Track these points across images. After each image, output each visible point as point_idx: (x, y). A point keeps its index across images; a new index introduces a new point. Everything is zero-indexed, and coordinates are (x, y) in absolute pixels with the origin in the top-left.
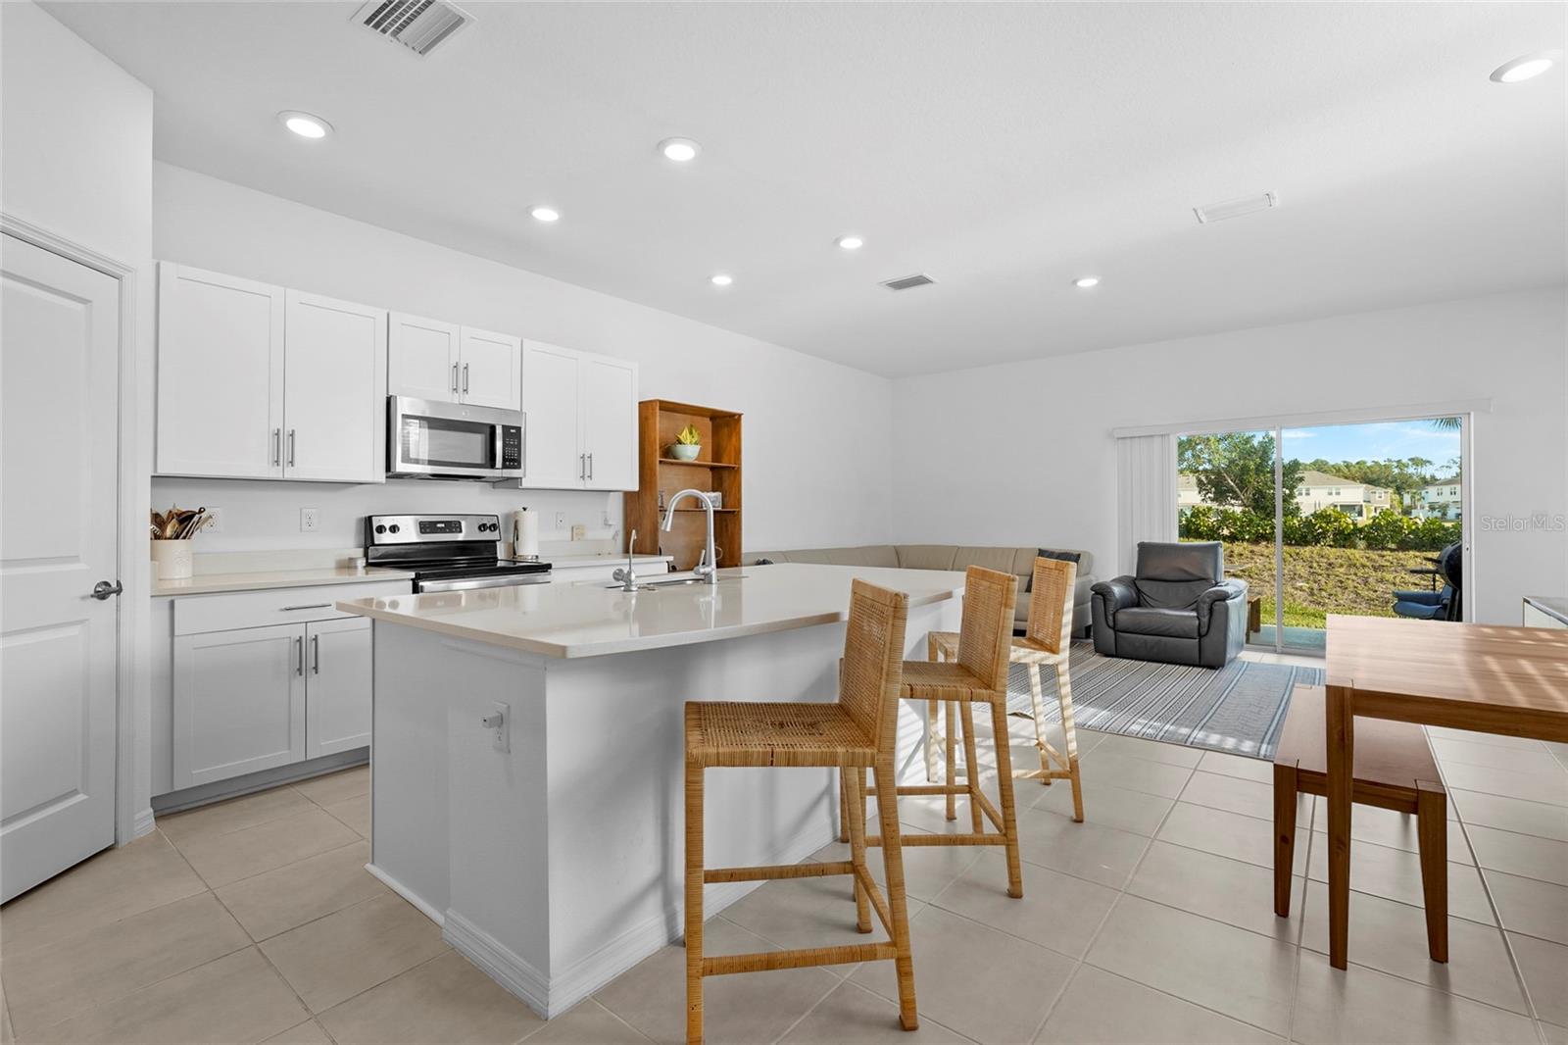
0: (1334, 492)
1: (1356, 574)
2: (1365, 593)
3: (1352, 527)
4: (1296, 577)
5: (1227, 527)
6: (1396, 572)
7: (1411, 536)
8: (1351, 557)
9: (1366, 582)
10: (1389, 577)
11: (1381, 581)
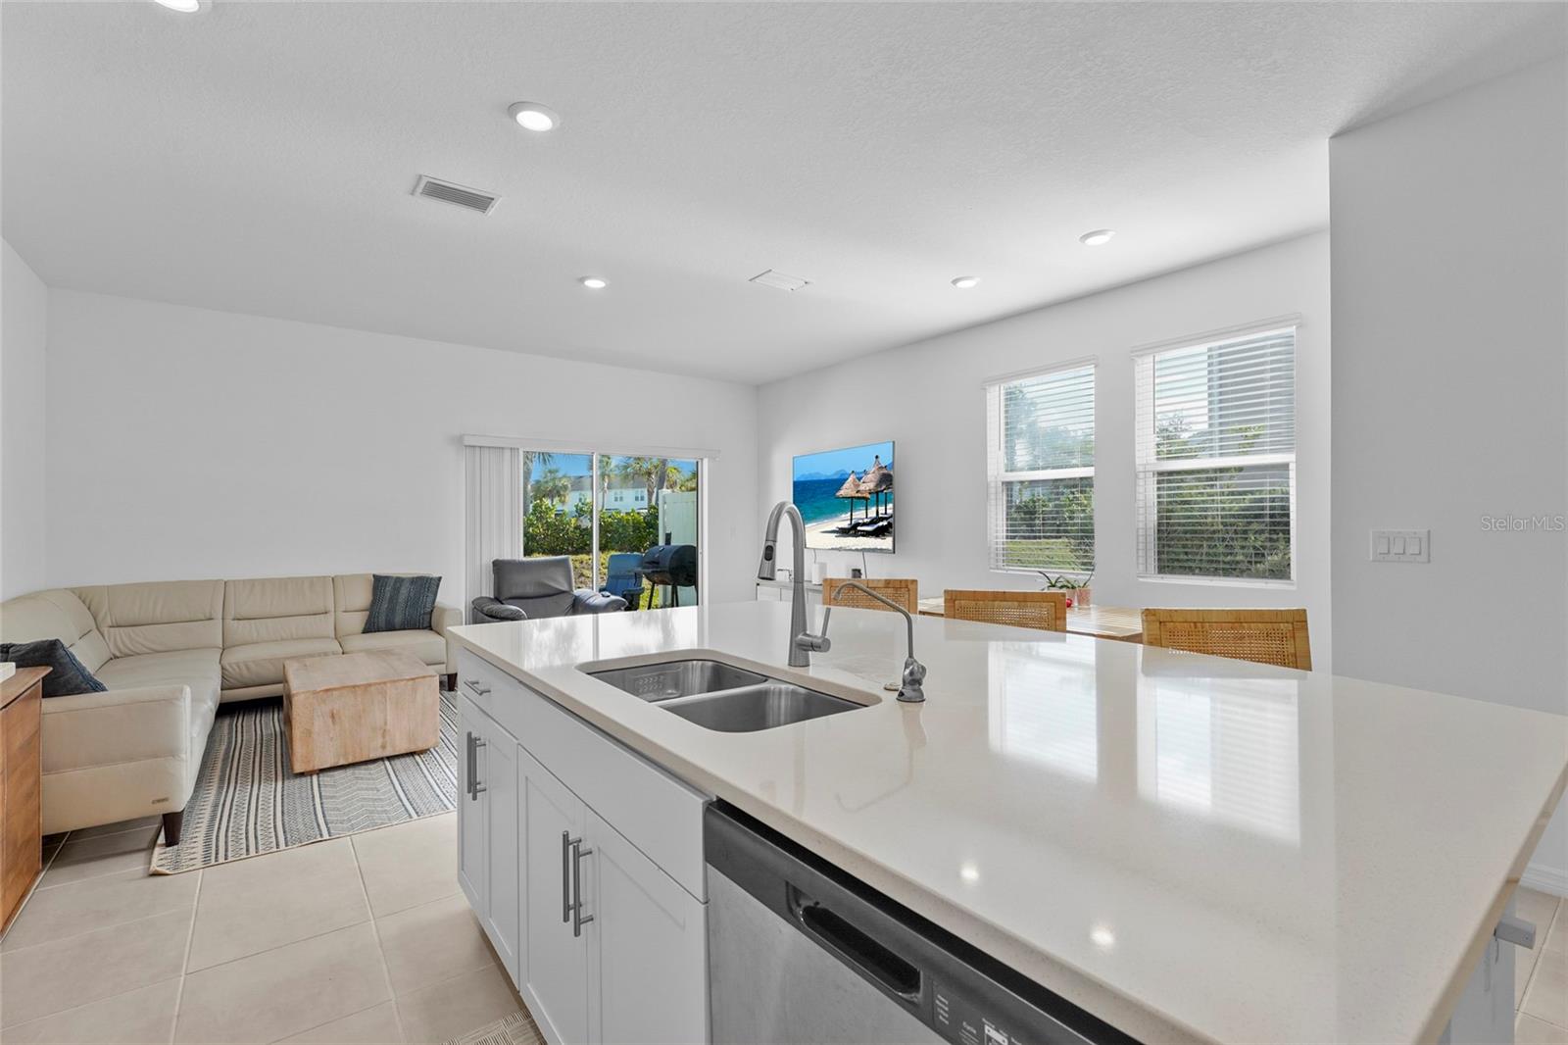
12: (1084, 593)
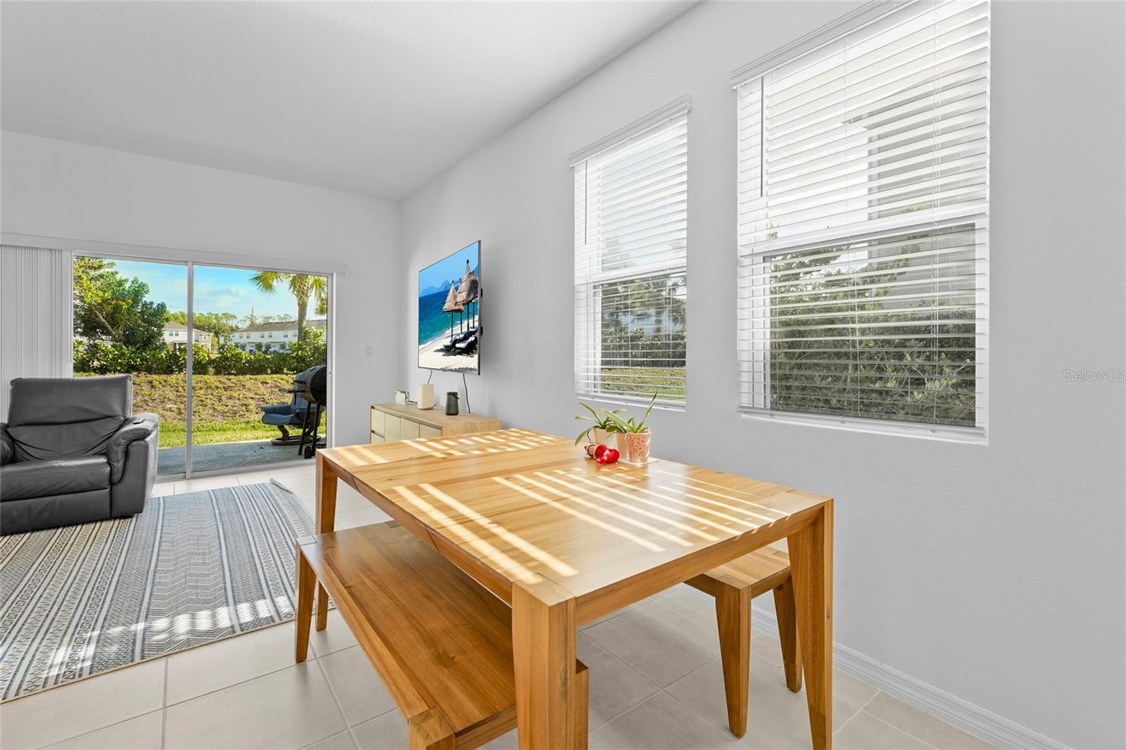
0: (174, 333)
1: (212, 394)
2: (220, 408)
3: (207, 358)
4: (166, 400)
5: (98, 360)
6: (240, 390)
7: (247, 365)
8: (208, 381)
9: (220, 400)
10: (236, 394)
11: (230, 398)
12: (636, 442)
